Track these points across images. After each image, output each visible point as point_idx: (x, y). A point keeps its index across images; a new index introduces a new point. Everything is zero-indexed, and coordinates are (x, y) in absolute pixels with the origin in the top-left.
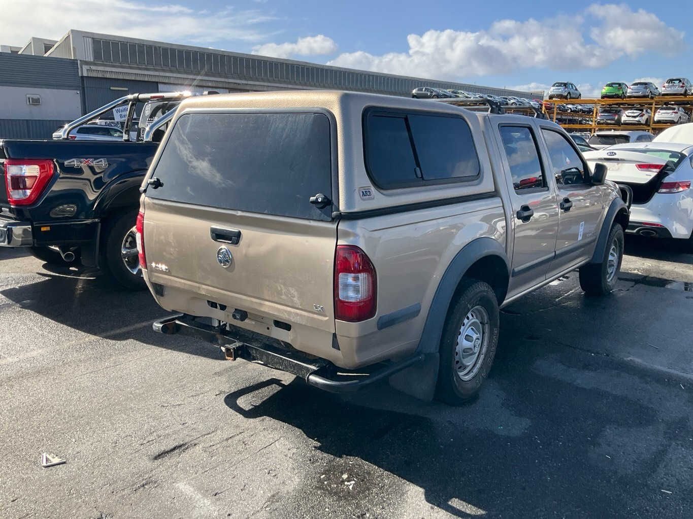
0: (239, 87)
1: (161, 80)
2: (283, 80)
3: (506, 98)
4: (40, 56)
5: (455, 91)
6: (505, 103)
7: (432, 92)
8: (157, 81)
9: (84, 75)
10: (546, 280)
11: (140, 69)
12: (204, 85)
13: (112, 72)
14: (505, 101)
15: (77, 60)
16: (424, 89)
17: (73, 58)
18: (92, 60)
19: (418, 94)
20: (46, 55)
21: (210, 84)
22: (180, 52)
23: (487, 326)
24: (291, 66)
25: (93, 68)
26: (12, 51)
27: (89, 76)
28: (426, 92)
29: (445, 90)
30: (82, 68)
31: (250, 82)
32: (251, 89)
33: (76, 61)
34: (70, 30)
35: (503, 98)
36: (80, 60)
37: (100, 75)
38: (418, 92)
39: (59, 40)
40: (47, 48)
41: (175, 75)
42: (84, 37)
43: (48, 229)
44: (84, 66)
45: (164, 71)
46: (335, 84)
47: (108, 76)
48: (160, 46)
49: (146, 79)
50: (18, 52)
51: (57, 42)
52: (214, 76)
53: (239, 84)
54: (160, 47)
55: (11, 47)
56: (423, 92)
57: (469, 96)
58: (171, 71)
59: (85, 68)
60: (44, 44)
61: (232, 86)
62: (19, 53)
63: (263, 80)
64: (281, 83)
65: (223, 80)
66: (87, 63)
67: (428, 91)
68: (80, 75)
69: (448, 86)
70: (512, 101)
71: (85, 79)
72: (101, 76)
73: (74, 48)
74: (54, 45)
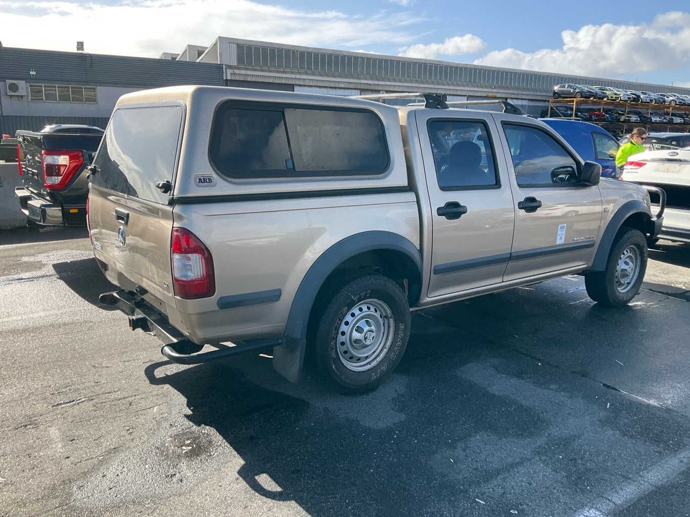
0: (371, 88)
1: (297, 82)
2: (415, 79)
3: (664, 96)
4: (193, 62)
5: (603, 87)
6: (662, 100)
7: (575, 89)
8: (293, 83)
9: (228, 78)
10: (503, 282)
11: (278, 72)
12: (338, 86)
13: (253, 75)
14: (663, 98)
15: (223, 65)
16: (566, 86)
17: (219, 63)
18: (236, 65)
19: (559, 90)
20: (198, 61)
21: (342, 86)
22: (316, 55)
23: (391, 320)
24: (424, 65)
25: (237, 71)
26: (172, 58)
27: (233, 79)
28: (569, 89)
29: (591, 87)
30: (226, 71)
31: (380, 83)
32: (382, 89)
33: (221, 66)
34: (218, 37)
35: (661, 95)
36: (225, 65)
37: (242, 78)
38: (560, 89)
39: (208, 46)
40: (200, 54)
41: (310, 77)
42: (229, 43)
43: (76, 211)
44: (228, 70)
45: (300, 73)
46: (469, 82)
47: (249, 79)
48: (297, 49)
49: (283, 82)
50: (176, 58)
51: (207, 48)
52: (346, 77)
53: (370, 85)
54: (297, 51)
55: (171, 54)
56: (566, 89)
57: (619, 93)
58: (306, 74)
59: (229, 71)
60: (198, 51)
61: (363, 87)
62: (177, 60)
63: (395, 80)
64: (412, 83)
65: (355, 81)
66: (230, 67)
67: (571, 88)
68: (225, 78)
69: (596, 82)
70: (671, 98)
71: (229, 81)
72: (242, 80)
73: (220, 53)
74: (204, 51)
